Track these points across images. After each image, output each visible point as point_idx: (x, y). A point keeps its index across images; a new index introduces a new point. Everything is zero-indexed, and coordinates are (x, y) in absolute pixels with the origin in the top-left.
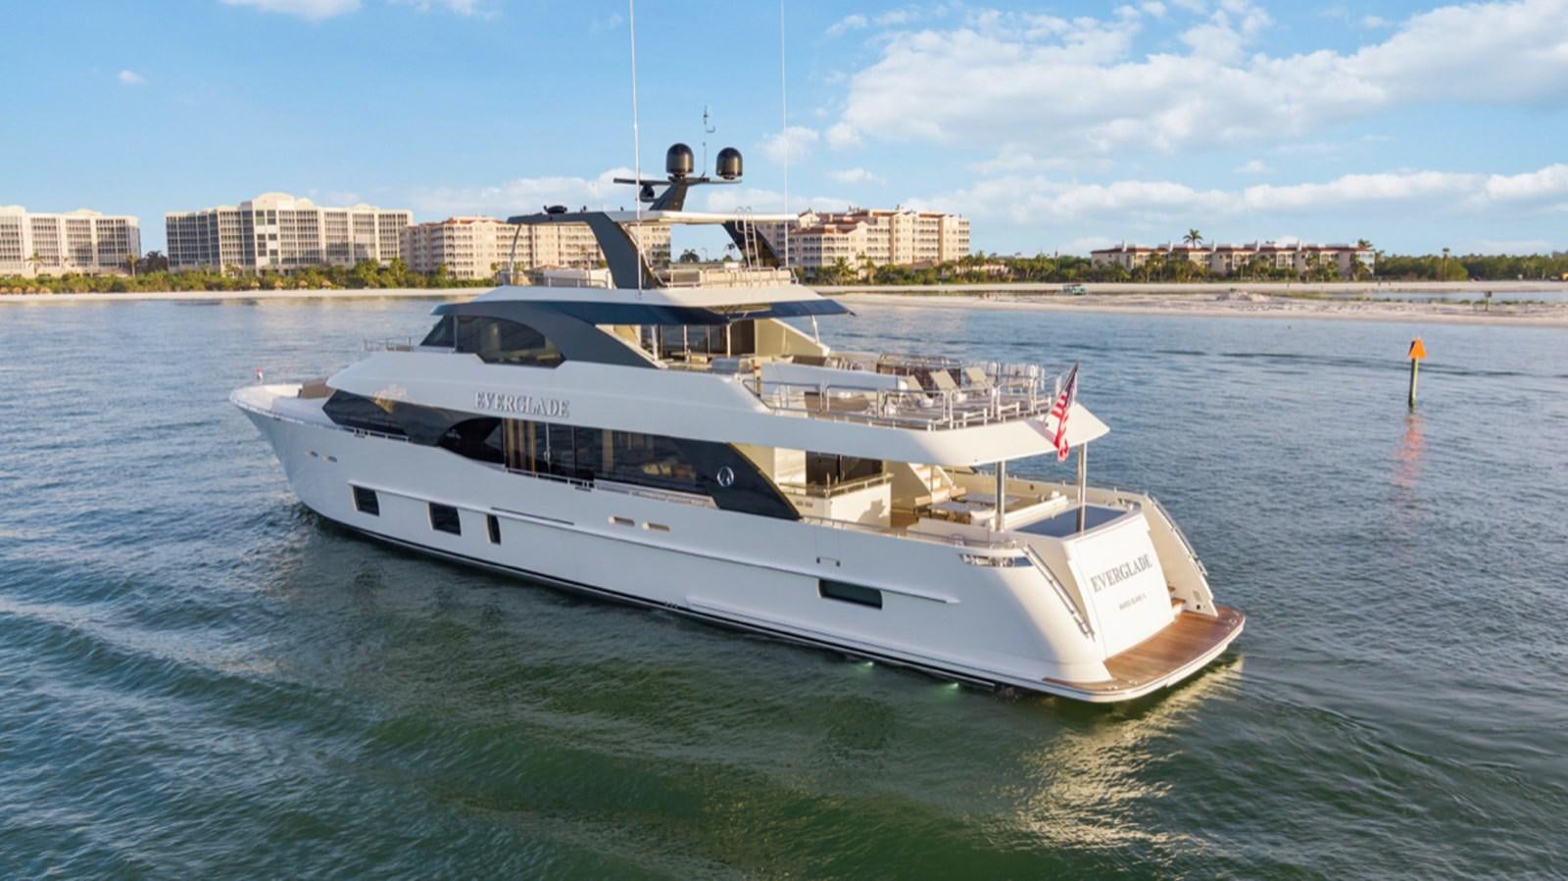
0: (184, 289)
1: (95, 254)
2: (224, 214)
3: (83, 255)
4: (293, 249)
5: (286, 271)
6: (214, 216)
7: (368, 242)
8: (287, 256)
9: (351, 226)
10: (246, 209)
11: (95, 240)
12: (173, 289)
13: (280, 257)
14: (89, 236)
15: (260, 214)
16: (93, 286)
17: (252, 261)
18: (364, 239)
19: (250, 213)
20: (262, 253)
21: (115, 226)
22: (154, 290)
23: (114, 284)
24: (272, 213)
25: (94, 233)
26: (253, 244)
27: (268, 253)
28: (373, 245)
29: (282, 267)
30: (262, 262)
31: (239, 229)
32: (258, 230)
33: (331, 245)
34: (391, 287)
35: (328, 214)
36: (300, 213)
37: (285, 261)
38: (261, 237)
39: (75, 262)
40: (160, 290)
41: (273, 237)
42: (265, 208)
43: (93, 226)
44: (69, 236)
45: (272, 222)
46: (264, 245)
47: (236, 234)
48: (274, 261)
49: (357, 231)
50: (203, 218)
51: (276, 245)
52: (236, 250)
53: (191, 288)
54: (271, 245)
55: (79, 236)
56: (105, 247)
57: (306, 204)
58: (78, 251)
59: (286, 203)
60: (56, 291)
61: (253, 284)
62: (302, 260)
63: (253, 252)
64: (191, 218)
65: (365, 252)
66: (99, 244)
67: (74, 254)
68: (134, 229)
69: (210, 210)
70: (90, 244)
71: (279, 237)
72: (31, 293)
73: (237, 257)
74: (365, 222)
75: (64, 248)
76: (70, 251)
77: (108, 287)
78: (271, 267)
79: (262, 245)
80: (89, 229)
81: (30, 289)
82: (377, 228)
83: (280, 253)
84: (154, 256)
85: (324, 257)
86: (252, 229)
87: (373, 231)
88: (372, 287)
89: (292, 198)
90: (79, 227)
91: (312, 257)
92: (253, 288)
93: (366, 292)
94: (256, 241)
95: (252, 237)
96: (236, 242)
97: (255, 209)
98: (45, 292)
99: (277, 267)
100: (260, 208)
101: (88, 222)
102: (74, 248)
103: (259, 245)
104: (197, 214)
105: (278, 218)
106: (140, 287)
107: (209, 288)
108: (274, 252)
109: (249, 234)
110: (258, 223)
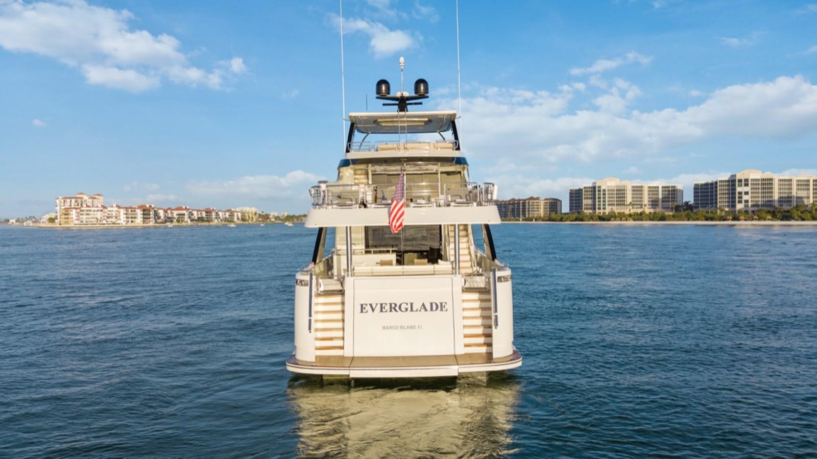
0: (694, 220)
1: (660, 203)
2: (721, 181)
3: (654, 203)
4: (758, 199)
5: (753, 212)
6: (716, 183)
7: (806, 195)
8: (754, 203)
9: (794, 187)
10: (733, 178)
11: (660, 196)
12: (688, 220)
13: (750, 204)
14: (658, 194)
15: (740, 181)
16: (652, 218)
17: (734, 206)
18: (802, 194)
19: (735, 180)
20: (740, 202)
21: (670, 189)
22: (680, 220)
23: (662, 217)
24: (746, 180)
25: (660, 193)
26: (735, 197)
27: (743, 202)
28: (808, 197)
29: (750, 209)
30: (739, 206)
31: (729, 190)
32: (738, 189)
33: (781, 197)
34: (808, 220)
35: (780, 180)
36: (763, 180)
37: (752, 206)
38: (740, 193)
39: (650, 207)
40: (683, 220)
41: (747, 193)
42: (743, 178)
43: (660, 189)
44: (649, 194)
45: (746, 185)
46: (741, 197)
47: (727, 192)
48: (746, 206)
49: (798, 189)
50: (712, 184)
51: (748, 197)
52: (727, 200)
53: (697, 219)
54: (745, 197)
55: (653, 194)
56: (665, 200)
57: (768, 175)
58: (652, 201)
59: (756, 175)
60: (635, 220)
61: (728, 218)
62: (762, 205)
63: (735, 202)
64: (707, 184)
65: (803, 202)
66: (662, 198)
67: (650, 203)
68: (680, 190)
69: (715, 180)
70: (658, 198)
71: (750, 193)
72: (624, 220)
73: (727, 204)
74: (804, 184)
75: (646, 200)
76: (649, 201)
77: (659, 218)
78: (745, 209)
79: (740, 197)
80: (658, 191)
81: (624, 218)
82: (811, 187)
83: (750, 202)
84: (687, 203)
85: (777, 204)
86: (735, 189)
87: (809, 189)
88: (797, 220)
89: (760, 172)
90: (652, 190)
91: (769, 204)
92: (728, 220)
93: (792, 222)
94: (737, 196)
95: (735, 193)
96: (727, 196)
97: (738, 178)
98: (629, 220)
99: (748, 209)
100: (740, 178)
101: (658, 187)
102: (650, 200)
103: (739, 198)
104: (710, 182)
105: (750, 182)
106: (673, 219)
107: (707, 219)
108: (747, 201)
109: (734, 192)
110: (739, 186)
